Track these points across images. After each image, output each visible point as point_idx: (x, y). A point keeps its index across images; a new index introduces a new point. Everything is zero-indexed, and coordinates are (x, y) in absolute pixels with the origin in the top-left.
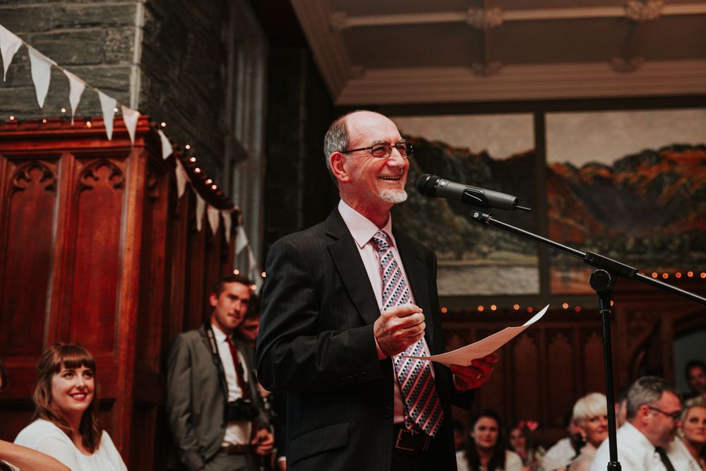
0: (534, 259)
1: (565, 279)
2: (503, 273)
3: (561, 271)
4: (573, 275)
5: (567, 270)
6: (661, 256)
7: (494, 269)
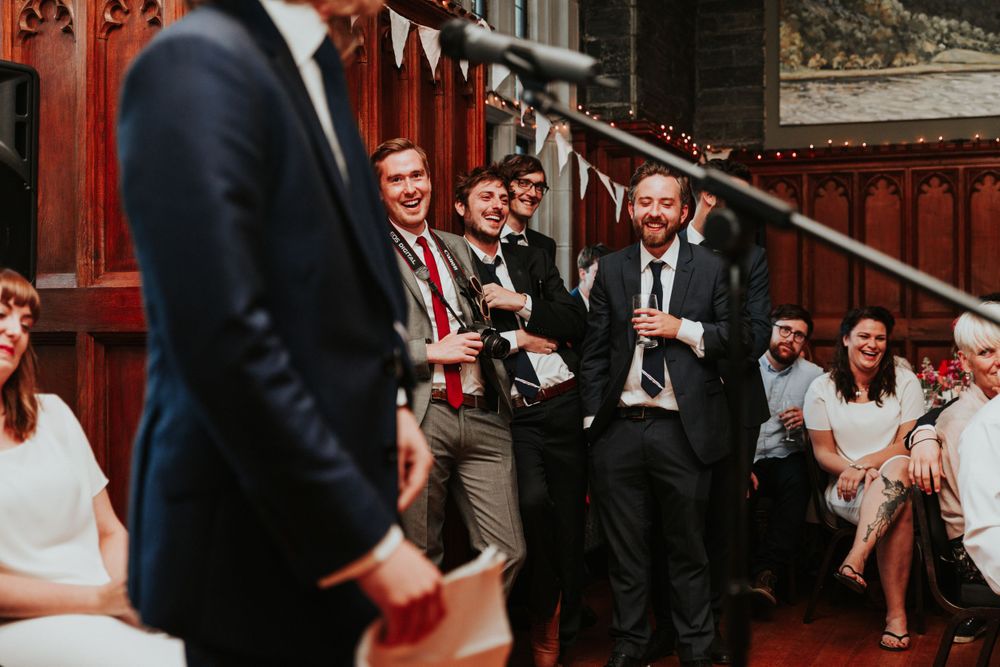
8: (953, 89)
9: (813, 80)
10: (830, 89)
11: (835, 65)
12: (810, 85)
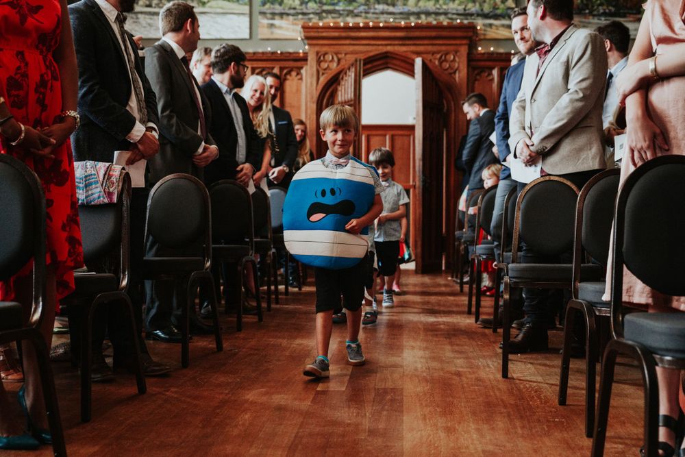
0: (246, 9)
1: (272, 25)
2: (219, 19)
3: (268, 19)
4: (277, 22)
5: (273, 19)
6: (351, 8)
7: (212, 15)
8: (217, 23)
9: (142, 13)
10: (151, 19)
11: (154, 5)
12: (140, 16)
